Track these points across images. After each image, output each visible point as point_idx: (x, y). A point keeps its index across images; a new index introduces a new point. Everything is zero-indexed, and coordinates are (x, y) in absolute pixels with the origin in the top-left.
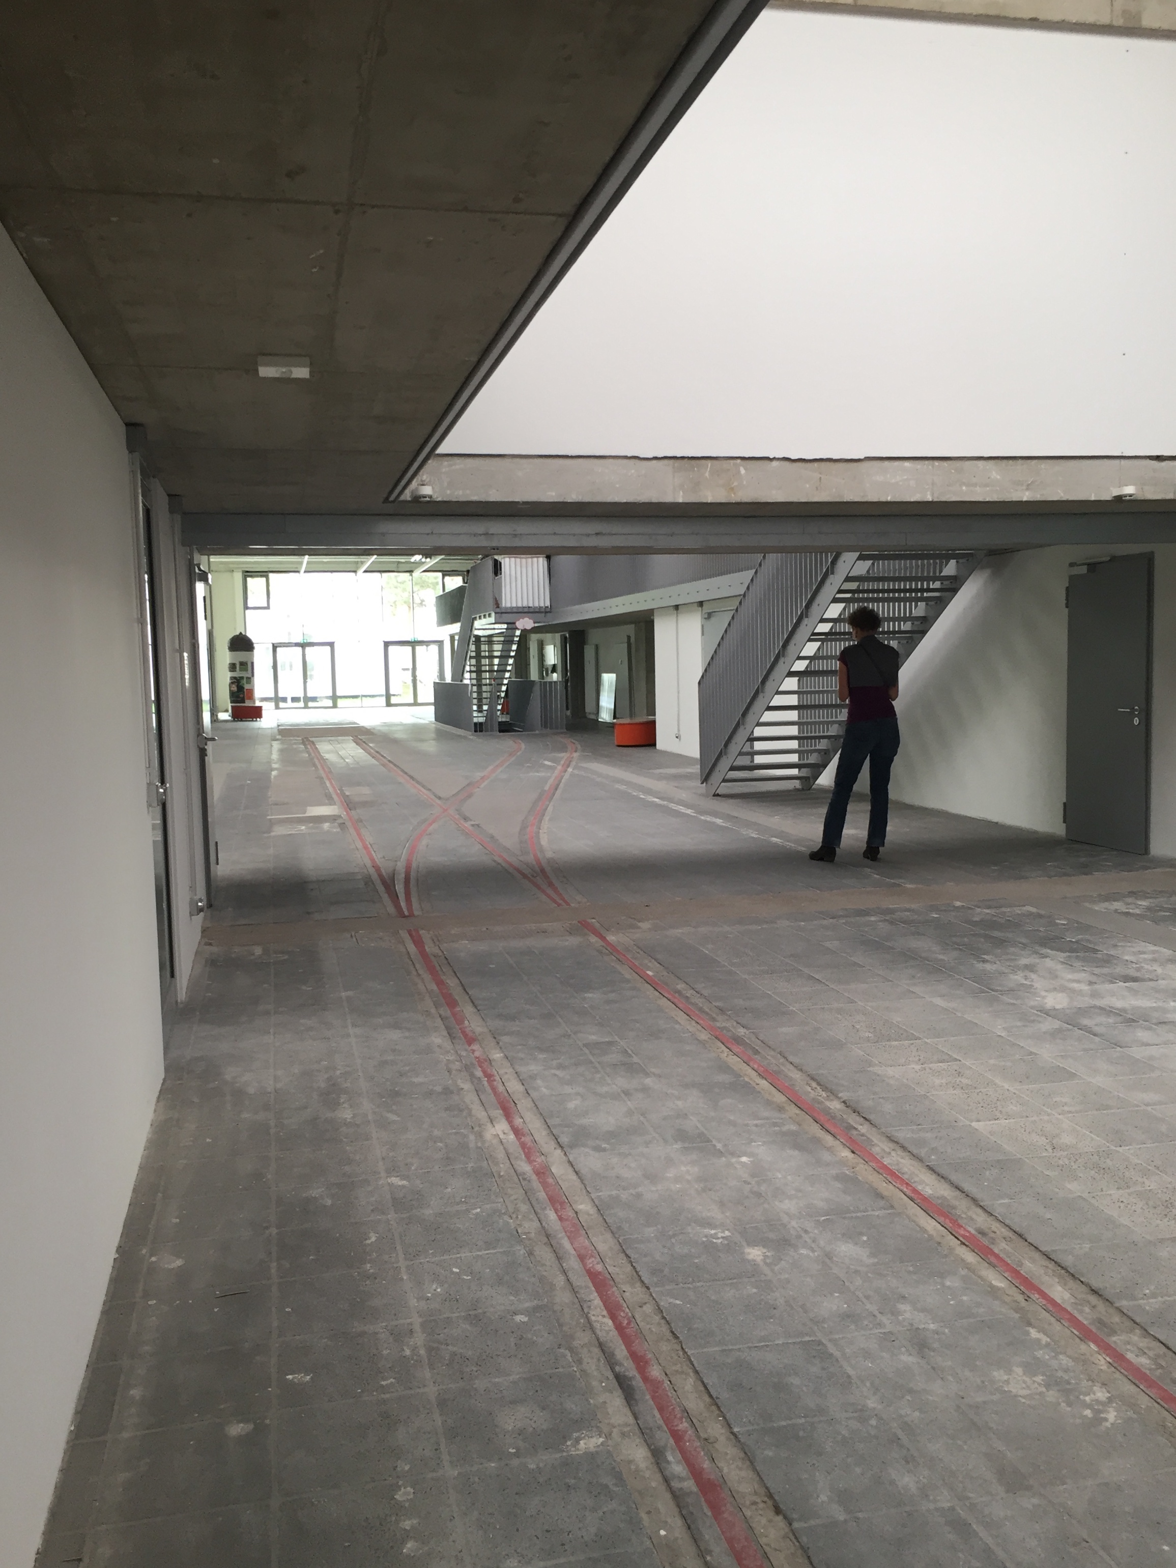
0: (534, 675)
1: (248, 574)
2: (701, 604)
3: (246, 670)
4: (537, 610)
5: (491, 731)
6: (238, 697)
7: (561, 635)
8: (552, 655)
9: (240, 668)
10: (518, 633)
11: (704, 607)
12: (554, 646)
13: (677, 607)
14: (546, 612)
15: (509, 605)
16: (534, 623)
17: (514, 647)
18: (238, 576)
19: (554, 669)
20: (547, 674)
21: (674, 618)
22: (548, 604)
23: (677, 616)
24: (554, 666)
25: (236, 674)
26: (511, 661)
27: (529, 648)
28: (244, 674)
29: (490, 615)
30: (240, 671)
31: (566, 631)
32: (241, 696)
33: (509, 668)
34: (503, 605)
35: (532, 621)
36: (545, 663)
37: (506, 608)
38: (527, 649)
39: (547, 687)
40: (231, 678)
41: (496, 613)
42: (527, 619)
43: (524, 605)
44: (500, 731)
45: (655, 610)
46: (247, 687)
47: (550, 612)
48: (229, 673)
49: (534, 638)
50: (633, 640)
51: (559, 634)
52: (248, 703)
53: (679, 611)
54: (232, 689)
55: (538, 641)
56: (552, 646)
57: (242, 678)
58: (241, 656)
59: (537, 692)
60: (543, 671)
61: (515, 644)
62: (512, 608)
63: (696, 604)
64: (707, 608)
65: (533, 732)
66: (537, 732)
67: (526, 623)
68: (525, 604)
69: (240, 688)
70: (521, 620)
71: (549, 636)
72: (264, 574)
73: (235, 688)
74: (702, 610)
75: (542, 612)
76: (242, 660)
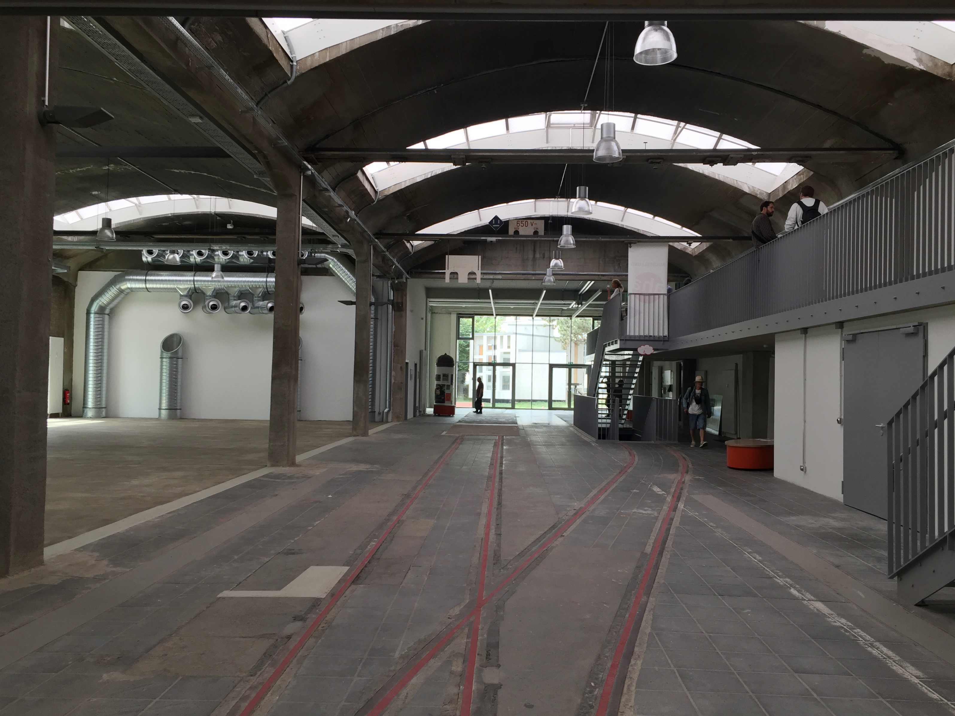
0: (655, 394)
1: (460, 316)
2: (840, 325)
3: (447, 380)
4: (657, 339)
5: (612, 439)
6: (440, 398)
7: (677, 363)
8: (669, 377)
9: (443, 378)
10: (641, 358)
11: (844, 329)
12: (671, 371)
13: (805, 331)
14: (664, 341)
15: (632, 334)
16: (654, 350)
17: (638, 370)
18: (454, 317)
19: (670, 389)
20: (665, 392)
21: (802, 343)
22: (666, 334)
23: (805, 339)
24: (671, 386)
25: (441, 383)
26: (634, 381)
27: (652, 372)
28: (446, 383)
29: (616, 343)
30: (443, 380)
31: (681, 360)
32: (443, 398)
33: (633, 386)
34: (628, 334)
35: (651, 348)
36: (664, 384)
37: (630, 336)
38: (650, 373)
39: (662, 403)
40: (437, 385)
41: (620, 340)
42: (647, 346)
43: (646, 335)
44: (620, 440)
45: (776, 336)
46: (447, 392)
47: (668, 341)
48: (436, 381)
49: (656, 364)
50: (740, 367)
51: (676, 362)
52: (447, 404)
53: (807, 335)
54: (437, 393)
55: (659, 367)
56: (670, 371)
57: (444, 385)
58: (445, 370)
59: (654, 407)
60: (662, 390)
61: (638, 367)
62: (635, 336)
63: (834, 326)
64: (849, 330)
65: (649, 442)
66: (653, 442)
67: (647, 350)
68: (646, 333)
69: (442, 393)
70: (642, 347)
71: (667, 363)
72: (471, 316)
73: (439, 393)
74: (842, 332)
75: (661, 341)
76: (444, 373)
